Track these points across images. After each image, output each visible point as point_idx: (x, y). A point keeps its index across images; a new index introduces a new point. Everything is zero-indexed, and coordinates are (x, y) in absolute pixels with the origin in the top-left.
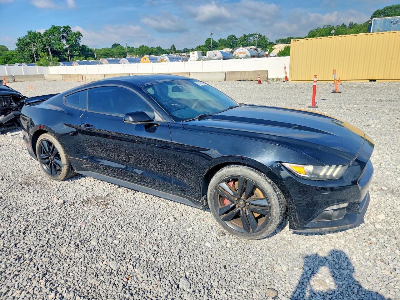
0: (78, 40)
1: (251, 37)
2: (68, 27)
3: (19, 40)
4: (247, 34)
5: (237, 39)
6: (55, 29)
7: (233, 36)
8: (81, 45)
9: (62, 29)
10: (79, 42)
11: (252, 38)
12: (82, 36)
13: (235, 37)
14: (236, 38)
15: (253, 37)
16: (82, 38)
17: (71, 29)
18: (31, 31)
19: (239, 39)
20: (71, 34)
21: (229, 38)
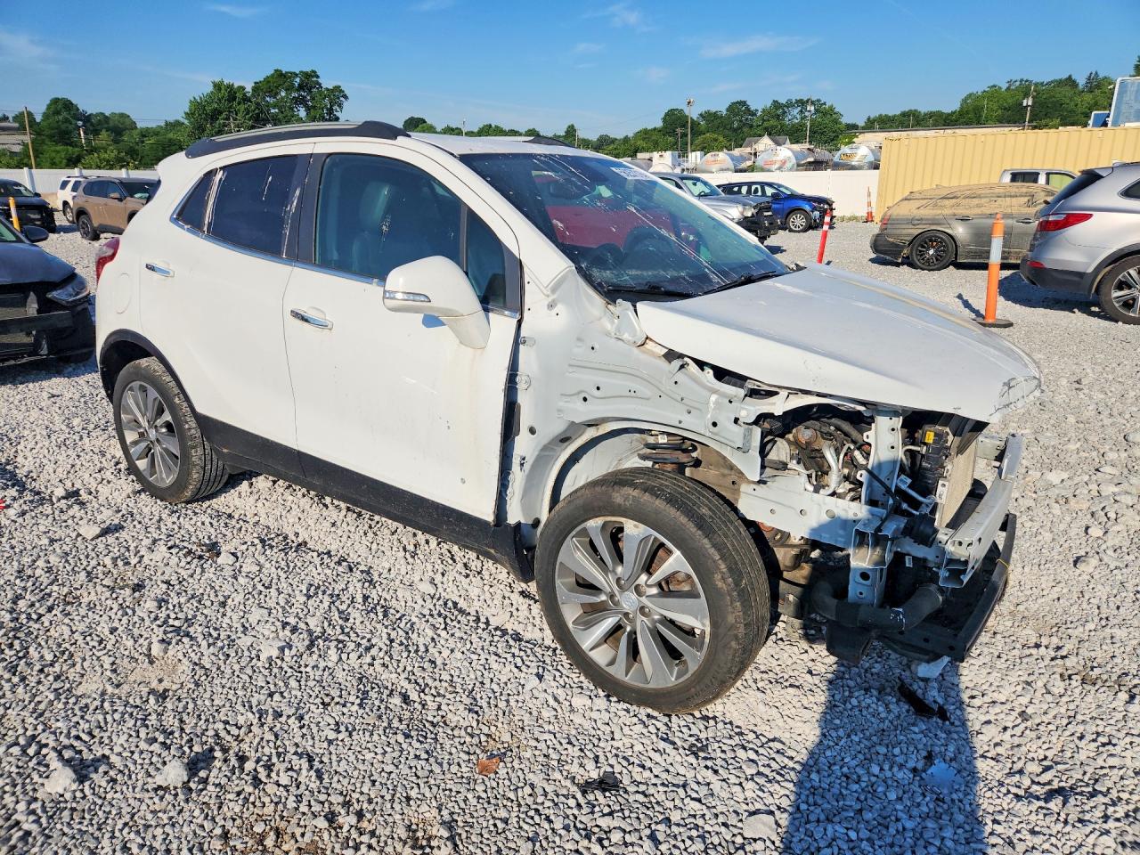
0: (336, 107)
1: (794, 107)
2: (314, 74)
4: (782, 101)
5: (753, 114)
6: (281, 78)
7: (743, 103)
9: (298, 80)
10: (338, 114)
11: (796, 111)
12: (347, 99)
13: (748, 109)
14: (752, 109)
15: (799, 108)
16: (346, 104)
17: (320, 80)
18: (222, 82)
19: (759, 114)
20: (320, 93)
21: (731, 108)
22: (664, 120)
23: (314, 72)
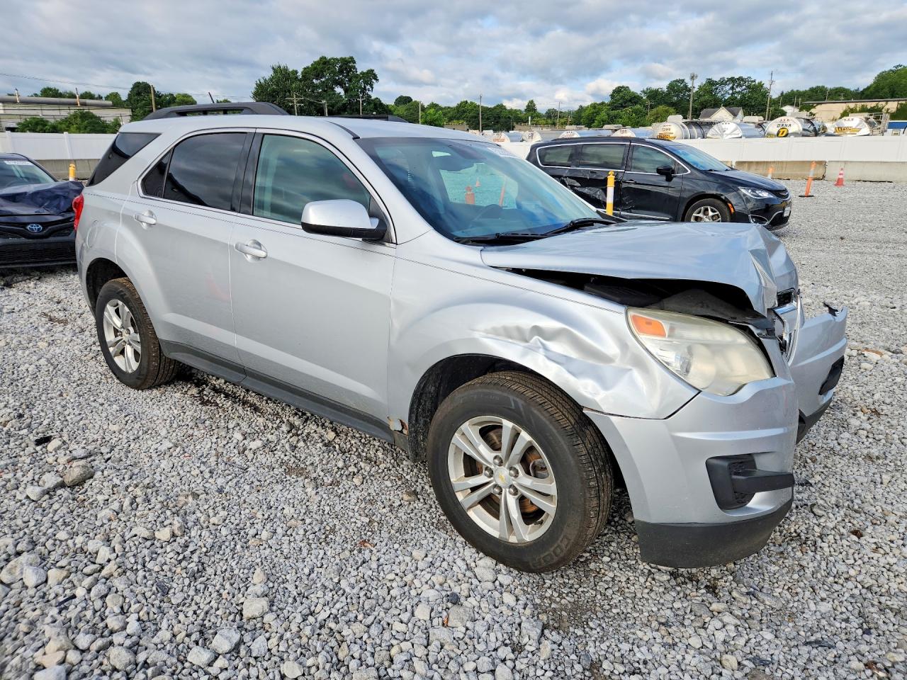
0: (368, 87)
1: (726, 84)
2: (352, 60)
3: (260, 86)
4: (716, 78)
5: (690, 90)
6: (325, 63)
7: (681, 81)
8: (373, 97)
9: (339, 65)
10: (370, 93)
11: (727, 88)
12: (377, 80)
13: (686, 86)
14: (689, 86)
15: (731, 85)
16: (376, 84)
17: (357, 66)
18: (280, 67)
19: (696, 90)
20: (357, 76)
21: (672, 87)
22: (612, 96)
23: (352, 58)
